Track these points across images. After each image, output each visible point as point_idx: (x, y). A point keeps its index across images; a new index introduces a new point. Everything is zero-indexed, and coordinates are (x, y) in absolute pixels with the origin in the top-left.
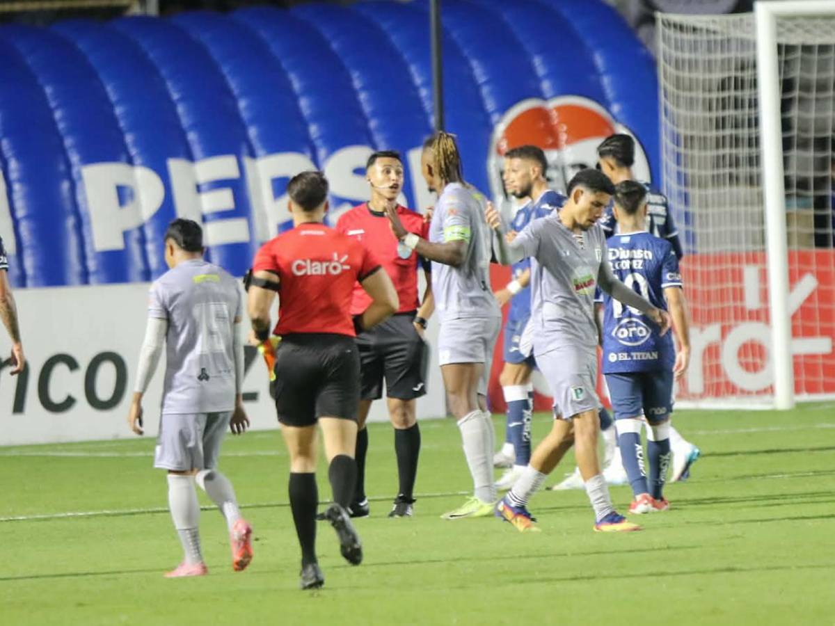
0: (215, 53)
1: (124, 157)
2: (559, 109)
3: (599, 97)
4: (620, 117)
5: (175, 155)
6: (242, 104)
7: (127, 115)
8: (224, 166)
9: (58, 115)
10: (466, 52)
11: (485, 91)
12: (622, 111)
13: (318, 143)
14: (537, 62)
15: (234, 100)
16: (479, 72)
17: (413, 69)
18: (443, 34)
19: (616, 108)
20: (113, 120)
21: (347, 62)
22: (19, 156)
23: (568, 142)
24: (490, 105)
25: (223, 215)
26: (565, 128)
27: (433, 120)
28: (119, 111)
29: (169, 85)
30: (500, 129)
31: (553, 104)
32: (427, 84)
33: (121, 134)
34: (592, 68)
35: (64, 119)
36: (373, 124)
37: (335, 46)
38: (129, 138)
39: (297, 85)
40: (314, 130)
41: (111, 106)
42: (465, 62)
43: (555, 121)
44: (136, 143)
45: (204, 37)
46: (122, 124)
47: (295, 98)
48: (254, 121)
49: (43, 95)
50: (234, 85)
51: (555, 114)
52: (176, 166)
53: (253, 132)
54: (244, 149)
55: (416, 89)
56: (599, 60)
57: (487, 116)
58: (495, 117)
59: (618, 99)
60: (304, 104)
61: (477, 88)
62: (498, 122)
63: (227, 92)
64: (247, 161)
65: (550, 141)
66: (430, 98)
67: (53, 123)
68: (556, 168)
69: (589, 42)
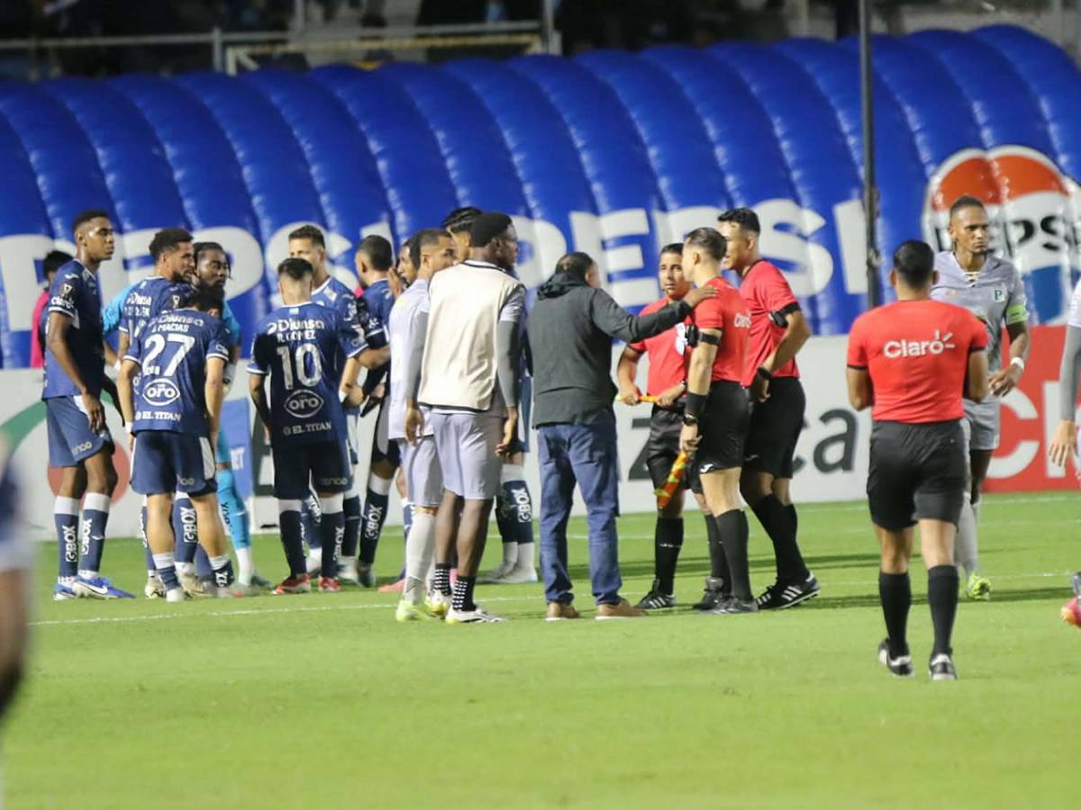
0: (623, 95)
1: (522, 210)
2: (1001, 160)
3: (1046, 148)
4: (1068, 170)
5: (578, 208)
6: (653, 152)
7: (525, 163)
8: (633, 221)
9: (450, 163)
10: (898, 97)
11: (919, 139)
12: (1070, 163)
13: (736, 195)
14: (977, 107)
15: (644, 148)
16: (913, 120)
17: (840, 115)
18: (874, 78)
19: (1063, 159)
20: (511, 168)
21: (767, 106)
22: (408, 208)
23: (1010, 196)
24: (925, 155)
25: (631, 274)
26: (1007, 181)
27: (863, 172)
28: (517, 159)
29: (573, 131)
30: (936, 182)
31: (993, 155)
32: (856, 132)
33: (519, 185)
34: (1038, 115)
35: (456, 168)
36: (796, 175)
37: (754, 89)
38: (528, 189)
39: (712, 132)
40: (731, 181)
41: (509, 154)
42: (897, 108)
43: (997, 173)
44: (536, 195)
45: (611, 79)
46: (521, 173)
47: (711, 146)
48: (665, 172)
49: (435, 141)
50: (643, 131)
51: (996, 165)
52: (579, 220)
53: (664, 183)
54: (654, 202)
55: (843, 136)
56: (1045, 107)
57: (922, 167)
58: (930, 169)
59: (1066, 150)
60: (720, 152)
61: (911, 135)
62: (934, 174)
63: (636, 139)
64: (657, 215)
65: (991, 195)
66: (859, 147)
67: (445, 172)
68: (997, 224)
69: (1034, 87)
